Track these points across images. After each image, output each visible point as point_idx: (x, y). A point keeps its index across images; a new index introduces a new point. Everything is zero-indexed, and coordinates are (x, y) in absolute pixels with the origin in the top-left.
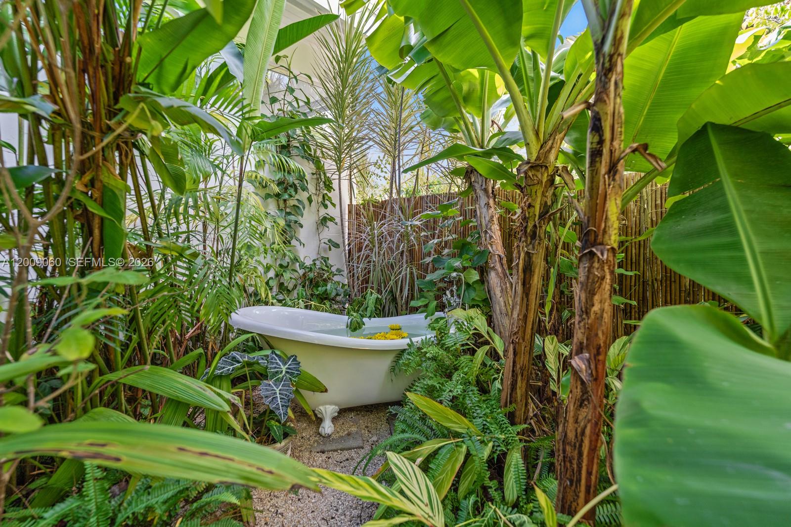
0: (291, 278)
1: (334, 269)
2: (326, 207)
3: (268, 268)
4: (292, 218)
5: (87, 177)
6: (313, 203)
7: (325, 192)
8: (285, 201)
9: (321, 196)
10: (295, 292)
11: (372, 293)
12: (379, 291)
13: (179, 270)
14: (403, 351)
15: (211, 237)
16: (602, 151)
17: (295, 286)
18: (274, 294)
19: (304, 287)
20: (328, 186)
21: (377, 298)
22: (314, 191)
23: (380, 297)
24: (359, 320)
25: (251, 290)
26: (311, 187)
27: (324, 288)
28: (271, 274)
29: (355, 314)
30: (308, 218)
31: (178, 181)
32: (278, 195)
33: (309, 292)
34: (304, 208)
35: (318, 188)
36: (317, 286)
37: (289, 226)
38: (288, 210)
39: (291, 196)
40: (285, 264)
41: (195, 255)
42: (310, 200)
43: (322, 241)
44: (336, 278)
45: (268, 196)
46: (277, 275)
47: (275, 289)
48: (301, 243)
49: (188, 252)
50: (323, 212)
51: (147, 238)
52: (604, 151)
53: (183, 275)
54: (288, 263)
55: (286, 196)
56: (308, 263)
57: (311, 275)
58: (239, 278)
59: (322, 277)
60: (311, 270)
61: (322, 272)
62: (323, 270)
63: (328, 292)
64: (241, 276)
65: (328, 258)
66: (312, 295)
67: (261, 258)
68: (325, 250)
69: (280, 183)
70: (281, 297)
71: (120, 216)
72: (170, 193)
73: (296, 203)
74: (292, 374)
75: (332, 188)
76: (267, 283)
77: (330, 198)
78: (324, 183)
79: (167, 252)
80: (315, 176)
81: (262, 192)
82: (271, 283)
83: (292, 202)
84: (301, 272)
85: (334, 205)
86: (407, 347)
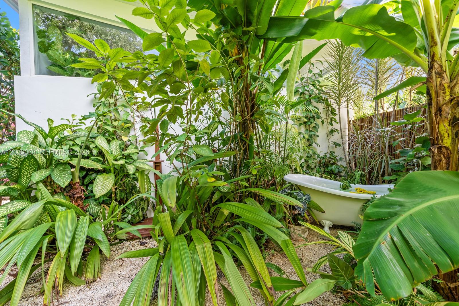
0: (313, 162)
1: (338, 158)
2: (332, 125)
3: (301, 158)
4: (313, 133)
5: (246, 133)
6: (324, 124)
7: (332, 116)
8: (309, 125)
9: (330, 119)
10: (315, 169)
11: (358, 171)
12: (364, 170)
13: (267, 158)
14: (369, 200)
15: (277, 145)
16: (432, 103)
17: (315, 167)
18: (304, 170)
19: (320, 167)
20: (333, 113)
21: (362, 174)
22: (325, 117)
23: (363, 173)
24: (348, 185)
25: (293, 167)
26: (323, 116)
27: (331, 168)
28: (303, 160)
29: (345, 181)
30: (322, 132)
31: (267, 130)
32: (305, 123)
33: (323, 170)
34: (319, 127)
35: (328, 115)
36: (327, 166)
37: (311, 137)
38: (311, 129)
39: (311, 123)
40: (309, 156)
41: (272, 153)
42: (323, 122)
43: (331, 143)
44: (339, 163)
45: (300, 125)
46: (306, 161)
47: (305, 168)
48: (317, 145)
49: (270, 153)
50: (330, 128)
51: (258, 149)
52: (433, 103)
53: (268, 160)
54: (311, 155)
55: (309, 123)
56: (322, 155)
57: (323, 161)
58: (288, 162)
59: (330, 162)
60: (324, 158)
61: (330, 159)
62: (331, 158)
63: (333, 170)
64: (289, 161)
65: (334, 152)
66: (325, 171)
67: (297, 153)
68: (333, 148)
69: (306, 117)
70: (307, 171)
71: (253, 143)
72: (264, 133)
73: (314, 125)
74: (307, 201)
75: (336, 114)
76: (301, 165)
77: (335, 119)
78: (331, 112)
79: (264, 153)
80: (326, 109)
81: (298, 123)
82: (303, 165)
83: (313, 125)
84: (318, 159)
85: (337, 123)
86: (371, 199)
